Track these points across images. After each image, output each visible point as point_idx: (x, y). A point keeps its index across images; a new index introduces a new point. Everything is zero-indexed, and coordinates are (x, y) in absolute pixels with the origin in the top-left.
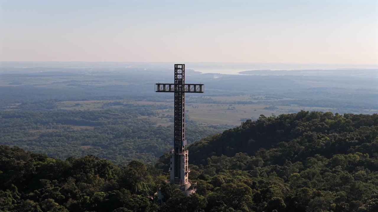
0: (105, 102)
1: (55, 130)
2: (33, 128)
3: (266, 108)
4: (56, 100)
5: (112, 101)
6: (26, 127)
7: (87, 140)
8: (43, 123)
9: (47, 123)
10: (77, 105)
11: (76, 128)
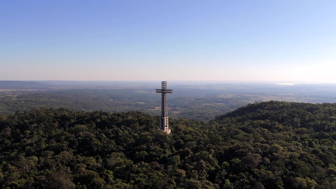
0: (235, 95)
1: (211, 104)
2: (204, 104)
3: (296, 98)
4: (218, 94)
5: (238, 95)
6: (202, 103)
7: (219, 108)
8: (208, 102)
9: (210, 102)
10: (225, 96)
11: (219, 104)
